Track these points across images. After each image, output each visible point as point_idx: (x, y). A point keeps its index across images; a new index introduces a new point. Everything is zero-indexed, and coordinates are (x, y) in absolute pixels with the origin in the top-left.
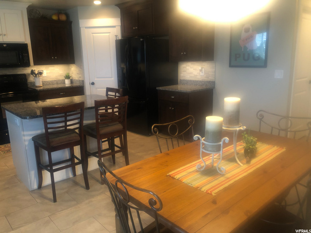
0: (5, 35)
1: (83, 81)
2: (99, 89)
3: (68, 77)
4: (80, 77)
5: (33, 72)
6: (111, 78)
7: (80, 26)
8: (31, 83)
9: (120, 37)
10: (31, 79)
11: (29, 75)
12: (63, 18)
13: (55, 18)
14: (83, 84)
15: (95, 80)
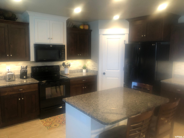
0: (52, 39)
1: (97, 71)
2: (107, 78)
3: (85, 68)
4: (95, 69)
5: (64, 64)
6: (118, 70)
7: (99, 34)
8: (62, 71)
9: (127, 42)
10: (62, 69)
11: (61, 65)
12: (87, 27)
13: (82, 27)
14: (97, 73)
15: (106, 71)
